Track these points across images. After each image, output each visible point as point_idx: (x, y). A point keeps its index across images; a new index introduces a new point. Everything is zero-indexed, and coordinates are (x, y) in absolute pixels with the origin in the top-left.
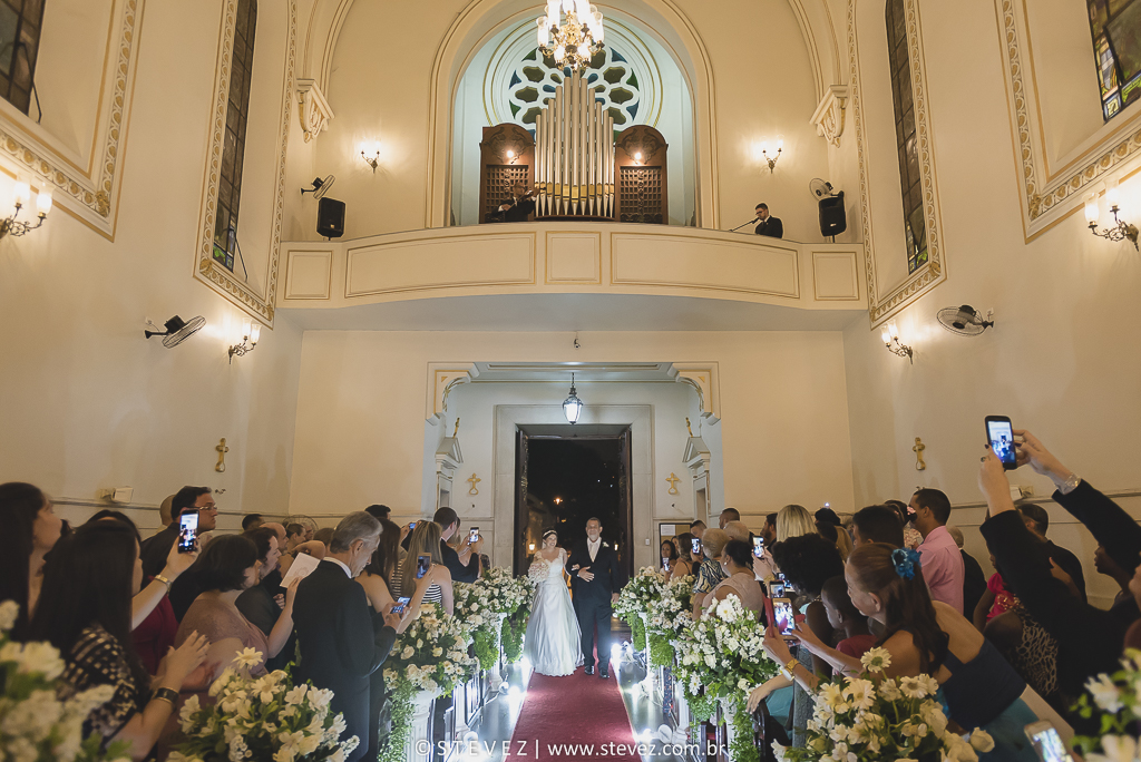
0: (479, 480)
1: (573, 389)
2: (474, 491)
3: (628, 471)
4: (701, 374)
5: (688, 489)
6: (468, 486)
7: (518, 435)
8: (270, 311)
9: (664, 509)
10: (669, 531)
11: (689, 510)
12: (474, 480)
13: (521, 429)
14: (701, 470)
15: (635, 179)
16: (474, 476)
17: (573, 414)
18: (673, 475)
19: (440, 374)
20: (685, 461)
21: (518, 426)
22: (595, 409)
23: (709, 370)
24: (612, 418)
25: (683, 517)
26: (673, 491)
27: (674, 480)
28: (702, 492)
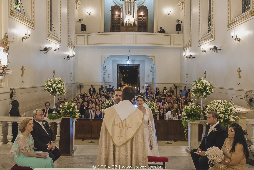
0: (110, 75)
1: (128, 58)
2: (109, 77)
3: (139, 73)
4: (152, 57)
5: (151, 77)
6: (108, 76)
7: (117, 66)
8: (75, 47)
9: (146, 81)
10: (147, 85)
11: (151, 81)
12: (109, 75)
13: (118, 64)
14: (153, 74)
15: (141, 17)
16: (109, 74)
17: (129, 63)
18: (148, 74)
19: (104, 57)
20: (150, 71)
21: (117, 64)
22: (133, 61)
23: (154, 56)
24: (136, 63)
25: (150, 82)
26: (148, 77)
27: (148, 75)
28: (153, 78)
